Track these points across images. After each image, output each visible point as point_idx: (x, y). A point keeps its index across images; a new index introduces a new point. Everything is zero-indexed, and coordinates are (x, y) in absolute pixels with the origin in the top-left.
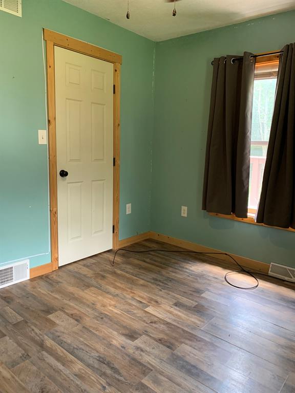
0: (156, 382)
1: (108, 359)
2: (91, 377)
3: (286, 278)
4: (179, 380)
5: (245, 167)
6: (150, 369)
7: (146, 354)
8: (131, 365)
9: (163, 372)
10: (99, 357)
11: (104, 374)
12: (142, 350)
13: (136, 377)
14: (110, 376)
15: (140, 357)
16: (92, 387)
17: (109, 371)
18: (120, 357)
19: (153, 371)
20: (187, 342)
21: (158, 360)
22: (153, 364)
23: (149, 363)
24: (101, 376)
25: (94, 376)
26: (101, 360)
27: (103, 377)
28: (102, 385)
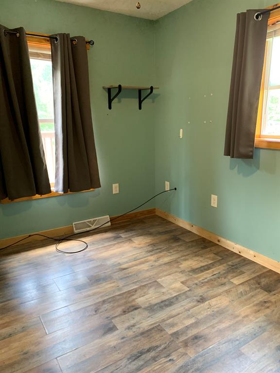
0: (172, 325)
1: (135, 352)
2: (155, 368)
3: (88, 229)
4: (174, 313)
5: (41, 145)
6: (158, 326)
7: (139, 324)
8: (149, 337)
9: (164, 319)
10: (128, 359)
11: (154, 359)
12: (133, 326)
13: (164, 336)
14: (158, 354)
15: (142, 329)
16: (169, 369)
17: (152, 354)
18: (135, 343)
19: (160, 324)
20: (134, 297)
21: (149, 319)
22: (153, 322)
23: (151, 325)
24: (156, 361)
25: (153, 367)
26: (134, 358)
27: (157, 359)
28: (167, 361)
